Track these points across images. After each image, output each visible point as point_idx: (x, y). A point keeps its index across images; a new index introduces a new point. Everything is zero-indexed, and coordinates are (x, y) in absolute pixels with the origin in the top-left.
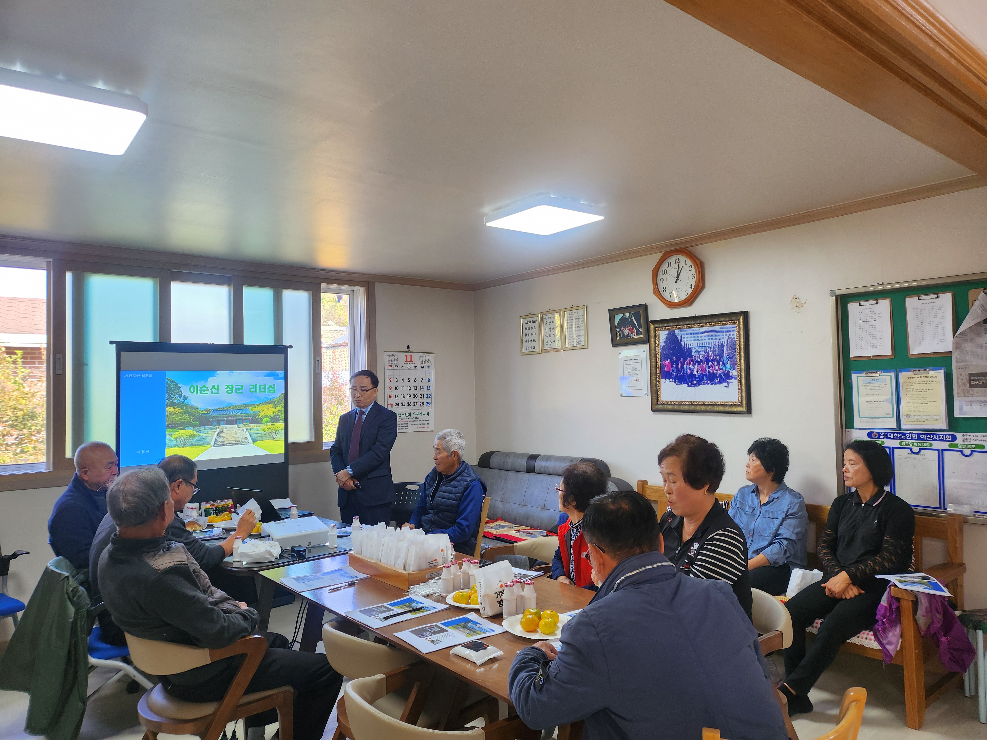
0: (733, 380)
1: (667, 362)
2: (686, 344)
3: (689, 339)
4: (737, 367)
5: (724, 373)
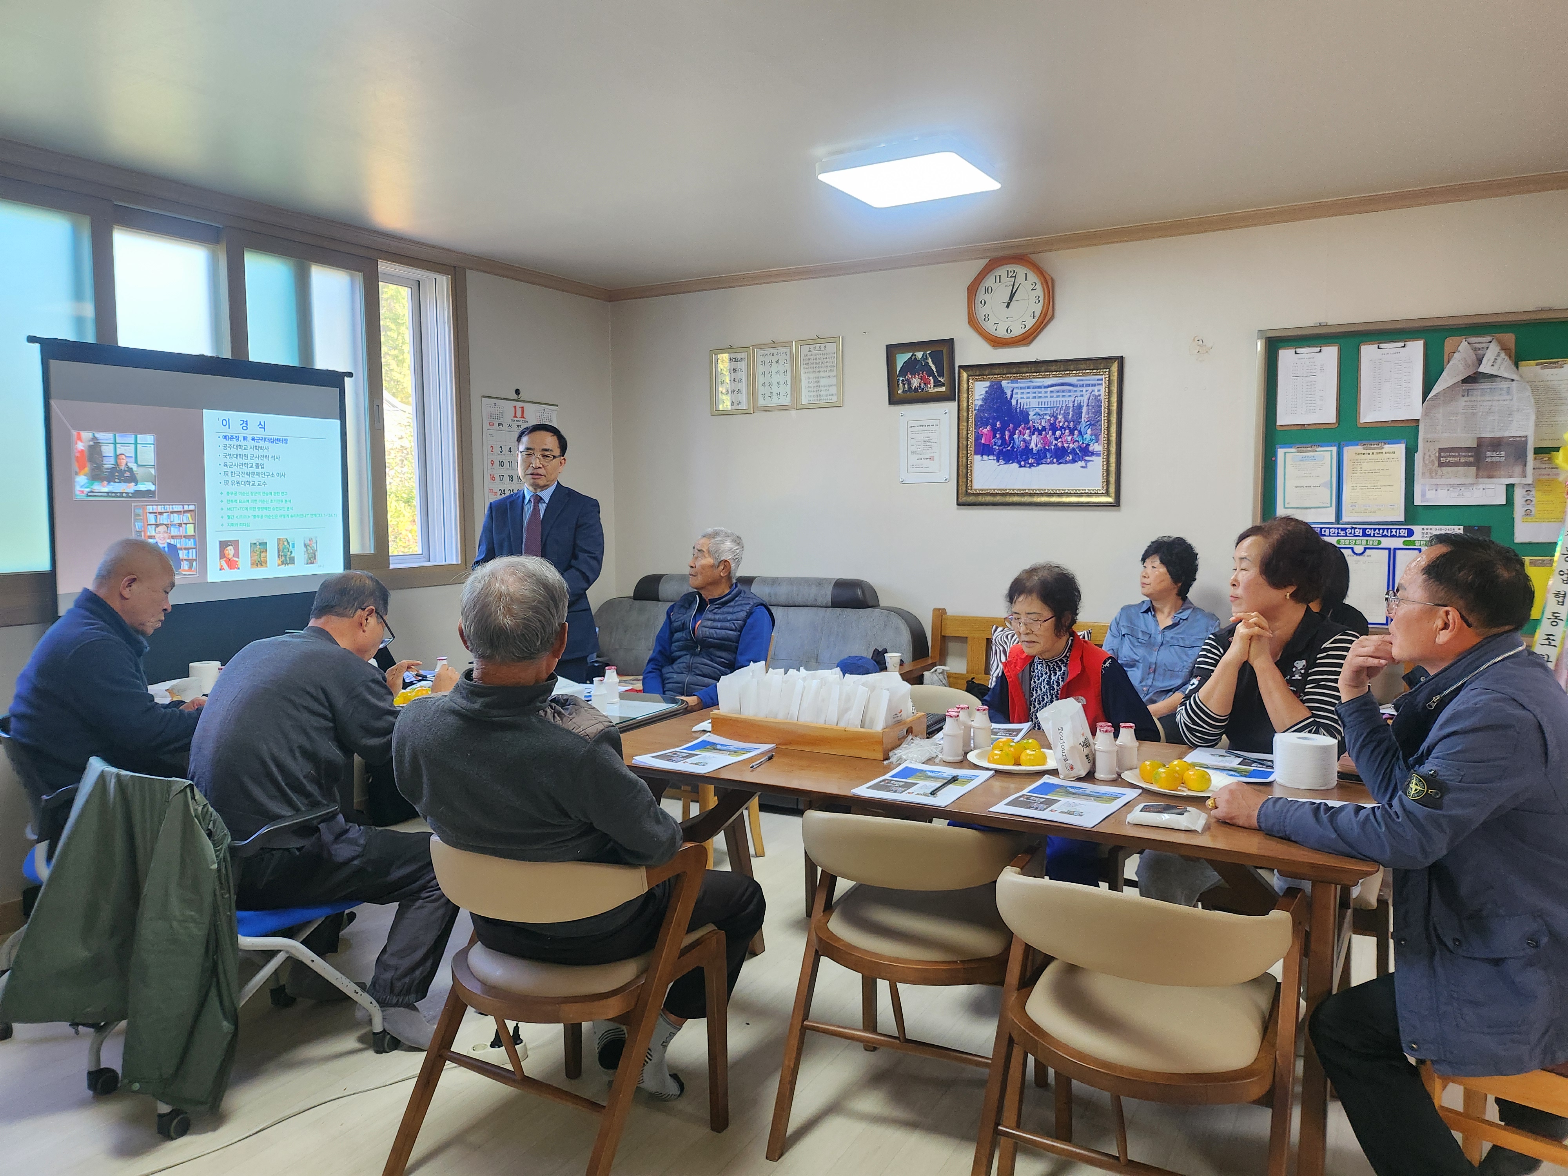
0: (1094, 458)
1: (985, 431)
2: (1019, 404)
4: (1103, 437)
5: (1080, 448)
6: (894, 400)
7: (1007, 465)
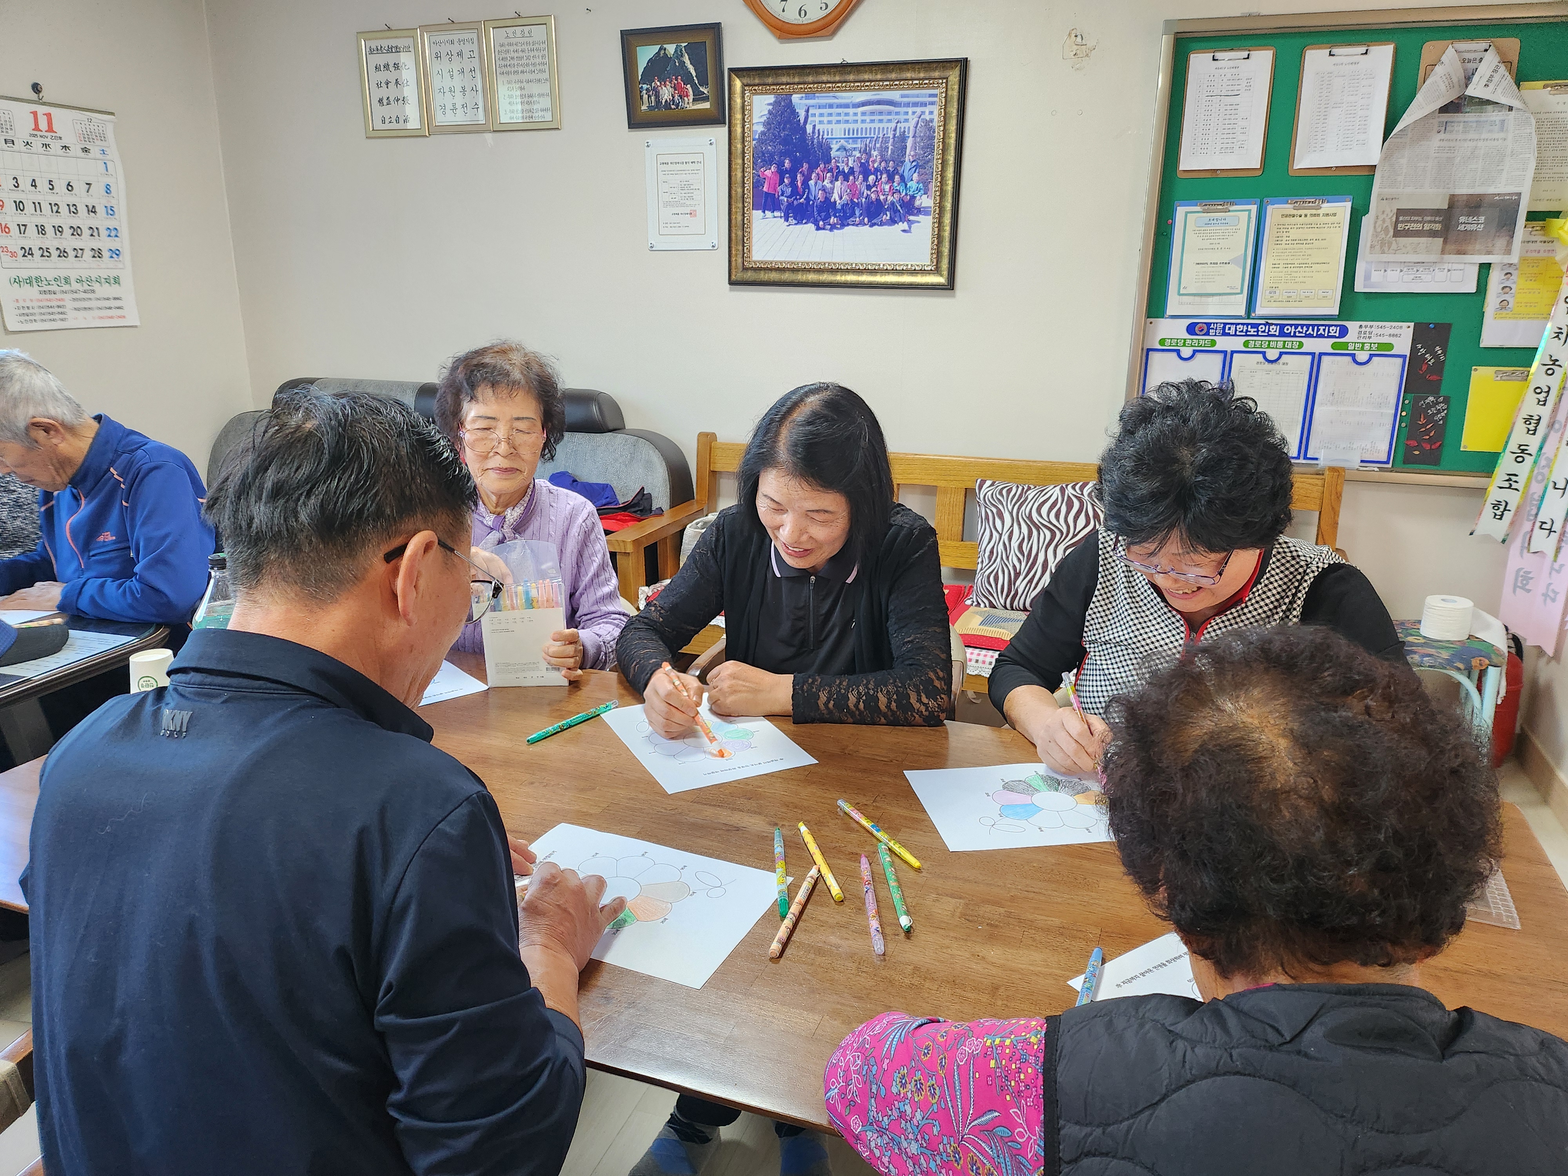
0: (921, 218)
1: (768, 173)
2: (816, 131)
3: (825, 119)
4: (934, 186)
5: (901, 200)
6: (636, 122)
7: (799, 227)
